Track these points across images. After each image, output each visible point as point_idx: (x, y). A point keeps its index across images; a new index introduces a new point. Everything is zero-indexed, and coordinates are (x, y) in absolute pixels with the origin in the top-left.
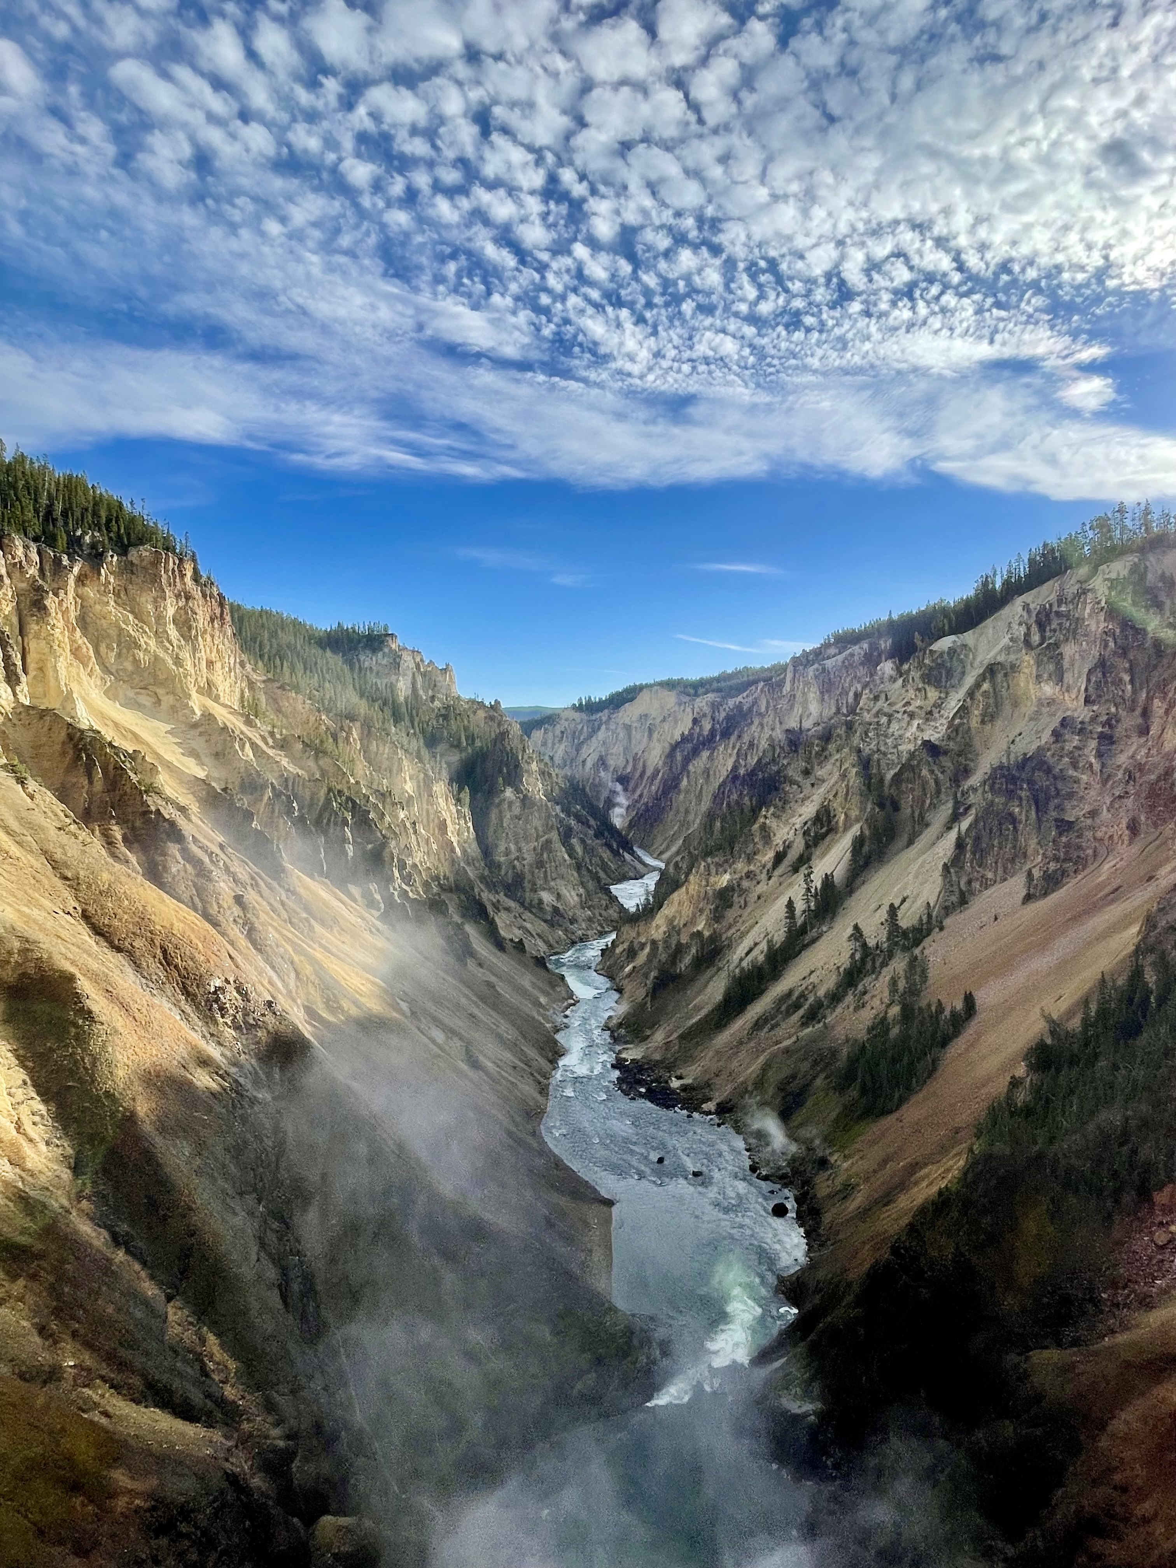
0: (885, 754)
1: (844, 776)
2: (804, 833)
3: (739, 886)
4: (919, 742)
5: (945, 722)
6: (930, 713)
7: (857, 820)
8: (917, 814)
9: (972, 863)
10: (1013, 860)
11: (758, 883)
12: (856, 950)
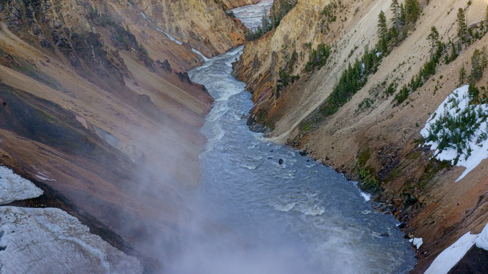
12: (434, 46)
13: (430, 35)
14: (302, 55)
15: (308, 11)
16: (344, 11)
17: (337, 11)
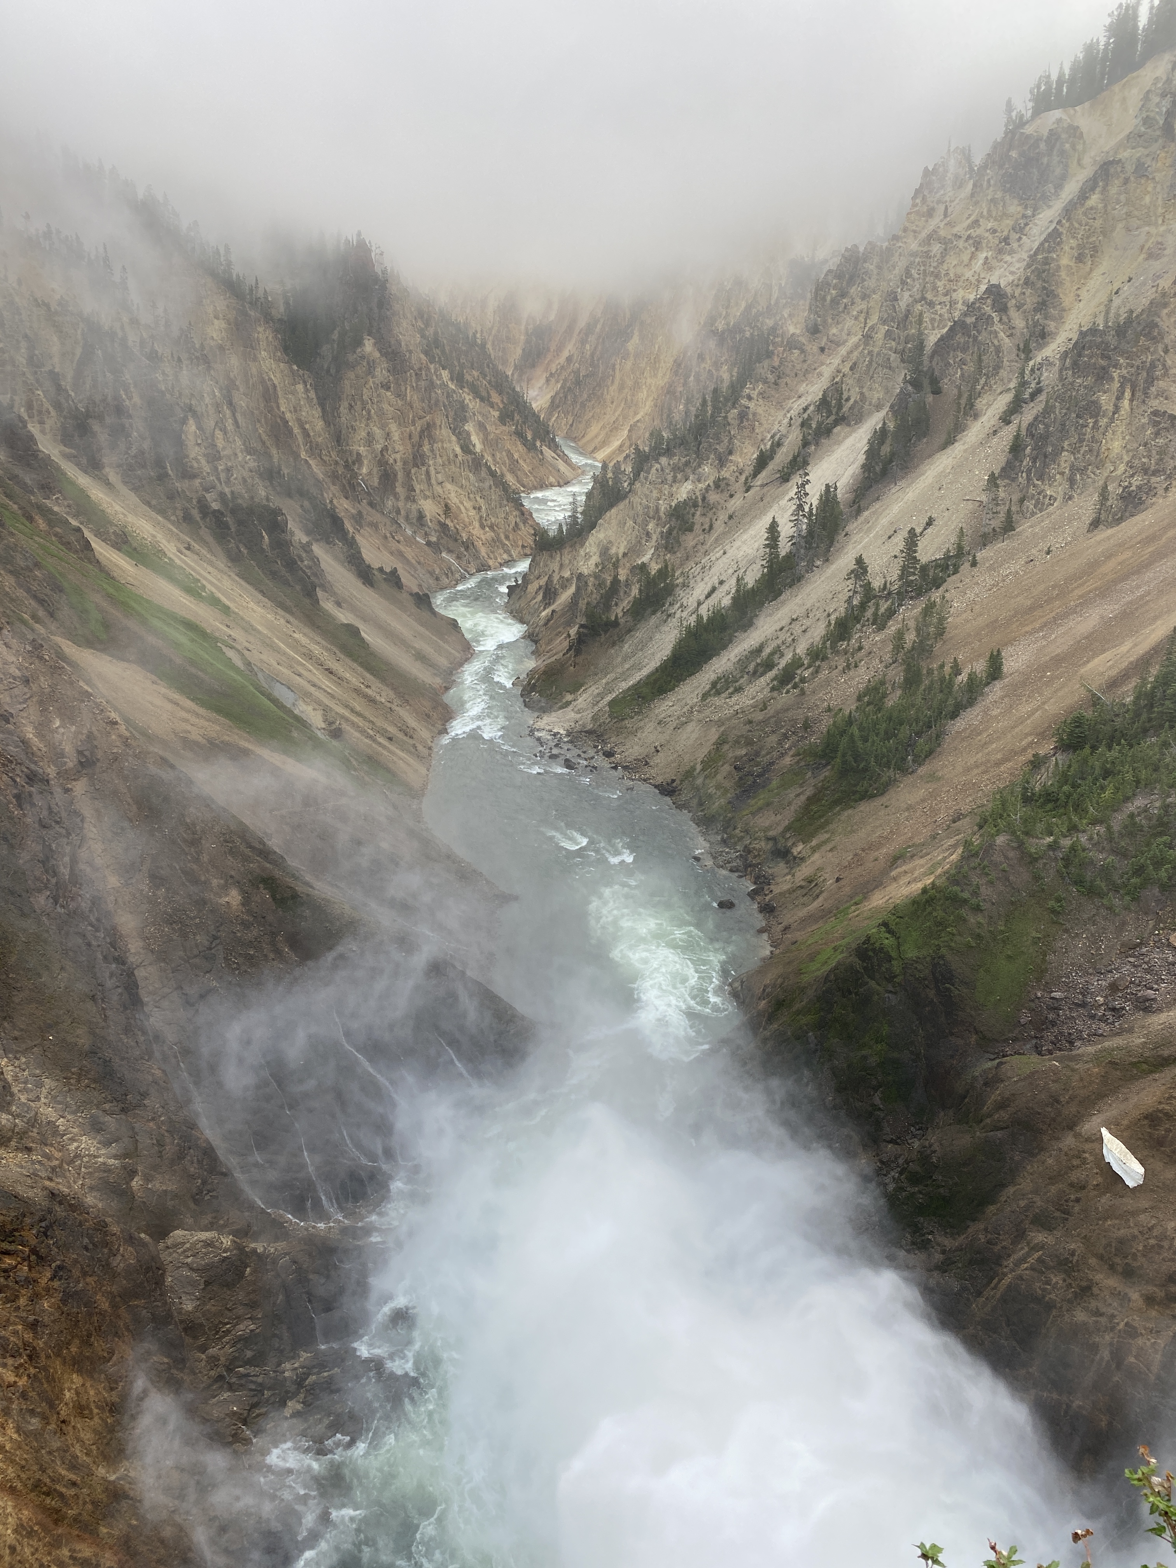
0: (931, 304)
1: (867, 338)
2: (803, 425)
3: (704, 499)
4: (983, 288)
5: (1025, 256)
6: (1006, 240)
7: (878, 407)
8: (963, 401)
9: (1029, 472)
10: (1083, 471)
11: (731, 496)
12: (855, 592)
13: (852, 572)
14: (628, 584)
15: (648, 507)
16: (710, 514)
17: (698, 513)
